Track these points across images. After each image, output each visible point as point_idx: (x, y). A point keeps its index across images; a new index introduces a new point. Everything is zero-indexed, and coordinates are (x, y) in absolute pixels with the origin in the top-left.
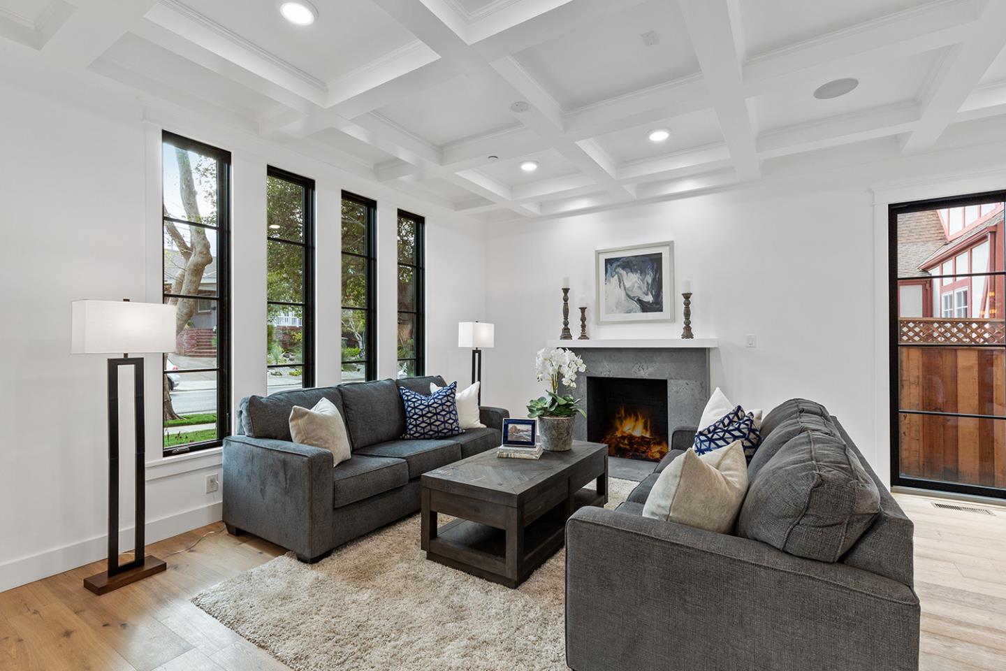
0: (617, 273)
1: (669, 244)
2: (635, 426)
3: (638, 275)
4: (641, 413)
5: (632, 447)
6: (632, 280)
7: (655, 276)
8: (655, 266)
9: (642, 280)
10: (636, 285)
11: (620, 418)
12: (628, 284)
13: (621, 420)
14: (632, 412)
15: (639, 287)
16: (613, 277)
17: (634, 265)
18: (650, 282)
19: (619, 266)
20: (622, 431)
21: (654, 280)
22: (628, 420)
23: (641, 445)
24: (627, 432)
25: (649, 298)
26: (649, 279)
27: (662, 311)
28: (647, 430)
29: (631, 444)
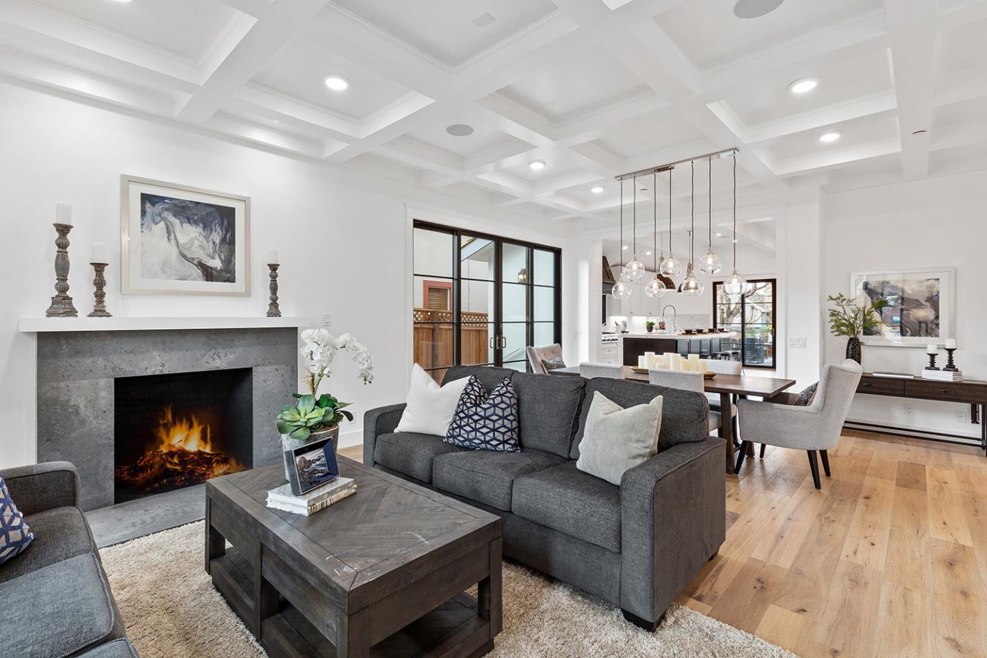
0: (163, 219)
1: (245, 200)
2: (188, 435)
3: (200, 229)
4: (196, 418)
5: (184, 468)
6: (189, 234)
7: (226, 235)
8: (226, 222)
9: (207, 238)
10: (196, 242)
11: (165, 425)
12: (183, 240)
13: (167, 427)
14: (183, 415)
15: (200, 246)
16: (156, 224)
17: (194, 215)
18: (218, 242)
19: (167, 210)
20: (170, 445)
21: (223, 240)
22: (178, 426)
23: (199, 465)
24: (177, 446)
25: (216, 263)
26: (217, 237)
27: (234, 282)
28: (206, 442)
29: (183, 462)
